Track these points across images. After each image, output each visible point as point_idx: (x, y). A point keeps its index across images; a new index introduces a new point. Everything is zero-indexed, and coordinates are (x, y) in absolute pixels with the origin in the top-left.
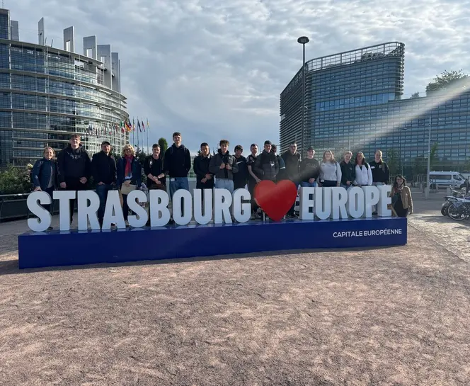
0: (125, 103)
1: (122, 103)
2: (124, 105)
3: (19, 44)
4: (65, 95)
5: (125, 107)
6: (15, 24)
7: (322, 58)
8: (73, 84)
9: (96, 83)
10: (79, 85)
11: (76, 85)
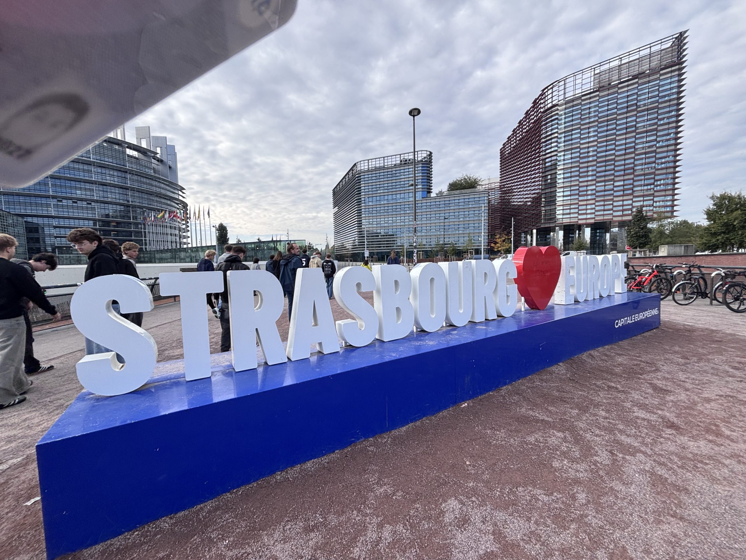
0: (183, 193)
1: (180, 193)
2: (183, 195)
4: (116, 183)
5: (184, 197)
7: (368, 160)
8: (126, 172)
9: (152, 172)
10: (133, 174)
11: (130, 173)
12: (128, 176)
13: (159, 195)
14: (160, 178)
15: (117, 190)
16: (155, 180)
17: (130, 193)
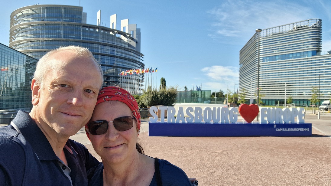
0: (143, 58)
1: (141, 58)
2: (143, 59)
3: (87, 25)
4: (110, 54)
5: (143, 60)
6: (86, 14)
8: (115, 47)
9: (127, 46)
10: (118, 48)
11: (116, 48)
12: (116, 49)
13: (130, 60)
14: (131, 50)
15: (110, 58)
16: (129, 51)
17: (115, 59)
